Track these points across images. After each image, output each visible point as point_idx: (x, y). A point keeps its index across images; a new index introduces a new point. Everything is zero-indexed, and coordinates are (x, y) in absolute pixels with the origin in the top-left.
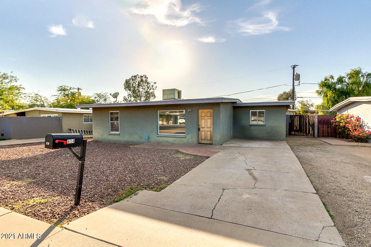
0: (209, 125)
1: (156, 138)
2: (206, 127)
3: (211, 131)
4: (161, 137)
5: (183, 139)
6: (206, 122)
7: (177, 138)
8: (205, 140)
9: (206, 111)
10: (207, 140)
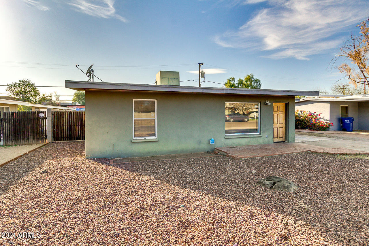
0: (281, 122)
1: (223, 140)
2: (278, 123)
3: (283, 128)
4: (230, 140)
5: (259, 139)
6: (278, 118)
7: (252, 139)
8: (277, 138)
9: (278, 104)
10: (279, 137)
